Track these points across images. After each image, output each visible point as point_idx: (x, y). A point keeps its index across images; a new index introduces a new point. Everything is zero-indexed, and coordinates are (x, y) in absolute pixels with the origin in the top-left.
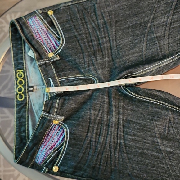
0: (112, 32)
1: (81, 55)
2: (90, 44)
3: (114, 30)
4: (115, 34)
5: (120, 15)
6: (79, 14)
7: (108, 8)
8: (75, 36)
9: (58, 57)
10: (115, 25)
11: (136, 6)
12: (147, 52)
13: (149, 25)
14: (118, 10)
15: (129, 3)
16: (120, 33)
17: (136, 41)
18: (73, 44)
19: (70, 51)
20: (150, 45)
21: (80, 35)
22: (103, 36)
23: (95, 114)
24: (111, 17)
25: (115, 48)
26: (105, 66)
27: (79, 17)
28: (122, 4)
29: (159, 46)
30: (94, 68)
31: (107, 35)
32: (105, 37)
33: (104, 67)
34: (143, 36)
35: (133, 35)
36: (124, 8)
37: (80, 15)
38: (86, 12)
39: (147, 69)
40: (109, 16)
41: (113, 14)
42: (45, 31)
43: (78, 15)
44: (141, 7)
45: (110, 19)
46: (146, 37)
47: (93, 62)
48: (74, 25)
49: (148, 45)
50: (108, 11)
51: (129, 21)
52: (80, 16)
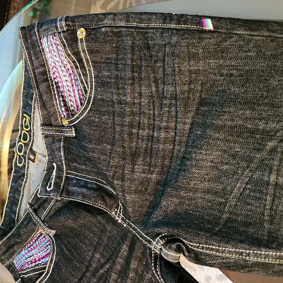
0: (185, 123)
1: (109, 147)
2: (134, 131)
3: (189, 121)
4: (190, 129)
5: (216, 90)
6: (133, 54)
7: (192, 62)
8: (112, 101)
9: (74, 132)
10: (198, 109)
11: (260, 81)
12: (238, 204)
13: (271, 144)
14: (215, 74)
15: (248, 65)
16: (199, 133)
17: (225, 167)
18: (103, 118)
19: (92, 130)
20: (252, 194)
21: (120, 103)
22: (164, 124)
23: (99, 261)
24: (192, 86)
25: (179, 162)
26: (146, 189)
27: (129, 62)
28: (228, 62)
29: (271, 209)
30: (122, 186)
31: (172, 125)
32: (167, 128)
33: (143, 189)
34: (244, 164)
35: (225, 151)
36: (231, 75)
37: (135, 57)
38: (148, 54)
39: (214, 247)
40: (190, 83)
41: (200, 82)
42: (68, 69)
43: (130, 56)
44: (274, 89)
45: (188, 92)
46: (251, 171)
47: (123, 172)
48: (117, 78)
49: (248, 192)
50: (190, 71)
51: (230, 112)
52: (132, 60)
